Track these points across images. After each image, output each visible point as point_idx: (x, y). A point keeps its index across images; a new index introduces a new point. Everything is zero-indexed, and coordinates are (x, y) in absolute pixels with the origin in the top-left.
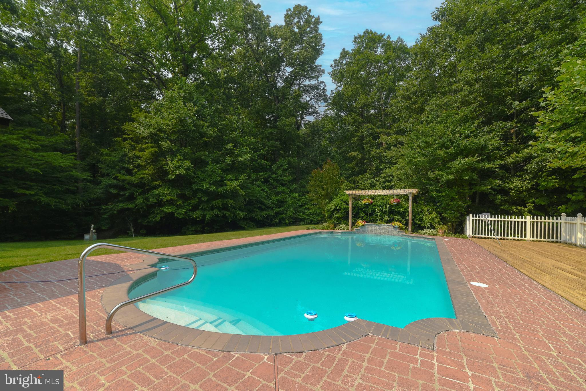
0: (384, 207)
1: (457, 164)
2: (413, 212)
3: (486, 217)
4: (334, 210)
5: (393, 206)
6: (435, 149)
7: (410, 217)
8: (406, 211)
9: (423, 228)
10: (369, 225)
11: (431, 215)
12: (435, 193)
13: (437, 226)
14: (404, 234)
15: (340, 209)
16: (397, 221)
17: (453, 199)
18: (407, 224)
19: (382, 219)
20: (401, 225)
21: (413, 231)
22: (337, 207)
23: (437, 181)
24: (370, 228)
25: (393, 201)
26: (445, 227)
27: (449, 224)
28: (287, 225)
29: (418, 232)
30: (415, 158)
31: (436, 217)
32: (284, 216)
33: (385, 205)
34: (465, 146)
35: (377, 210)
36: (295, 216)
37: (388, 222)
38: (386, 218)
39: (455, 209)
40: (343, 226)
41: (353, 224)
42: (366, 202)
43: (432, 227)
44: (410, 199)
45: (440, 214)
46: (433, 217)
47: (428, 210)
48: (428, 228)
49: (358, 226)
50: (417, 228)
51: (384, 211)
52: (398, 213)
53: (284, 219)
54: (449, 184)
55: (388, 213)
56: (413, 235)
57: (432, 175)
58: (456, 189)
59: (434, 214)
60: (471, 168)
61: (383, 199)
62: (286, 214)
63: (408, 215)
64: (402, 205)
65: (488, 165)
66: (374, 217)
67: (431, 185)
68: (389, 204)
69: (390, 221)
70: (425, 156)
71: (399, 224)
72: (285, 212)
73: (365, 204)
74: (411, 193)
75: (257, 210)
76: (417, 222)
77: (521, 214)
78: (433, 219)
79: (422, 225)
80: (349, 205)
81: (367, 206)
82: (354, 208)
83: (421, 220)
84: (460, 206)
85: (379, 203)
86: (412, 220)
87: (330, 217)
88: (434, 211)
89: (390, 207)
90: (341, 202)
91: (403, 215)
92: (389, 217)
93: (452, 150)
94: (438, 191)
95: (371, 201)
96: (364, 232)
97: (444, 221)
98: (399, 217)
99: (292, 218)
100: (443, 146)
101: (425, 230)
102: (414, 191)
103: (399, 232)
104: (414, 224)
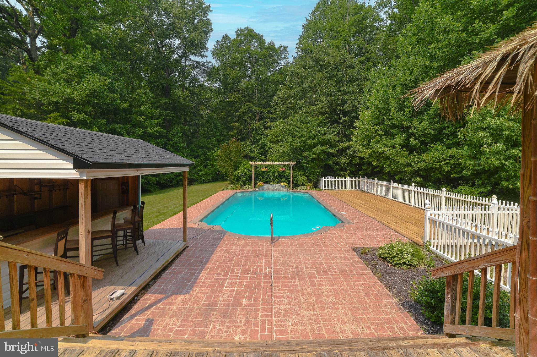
0: (276, 173)
1: (318, 149)
2: (293, 176)
3: (330, 178)
4: (240, 175)
5: (281, 172)
6: (306, 140)
7: (291, 179)
8: (289, 175)
9: (298, 186)
10: (266, 185)
11: (302, 177)
12: (305, 165)
13: (306, 184)
14: (288, 190)
15: (245, 175)
16: (283, 182)
17: (314, 168)
18: (289, 183)
19: (274, 181)
20: (286, 184)
21: (293, 188)
22: (242, 173)
24: (267, 187)
25: (281, 169)
26: (310, 185)
27: (312, 183)
29: (296, 188)
30: (294, 143)
34: (322, 140)
35: (271, 174)
38: (277, 180)
39: (315, 174)
40: (247, 186)
41: (255, 185)
42: (263, 169)
43: (304, 185)
44: (292, 168)
45: (307, 176)
47: (301, 174)
48: (302, 186)
49: (259, 186)
50: (296, 185)
51: (275, 176)
52: (284, 177)
54: (313, 160)
55: (277, 177)
56: (293, 190)
57: (304, 154)
58: (316, 162)
59: (304, 177)
60: (324, 152)
61: (274, 168)
64: (286, 172)
65: (332, 150)
66: (267, 179)
67: (302, 160)
68: (278, 171)
69: (279, 182)
70: (300, 142)
73: (262, 171)
76: (295, 182)
77: (344, 176)
78: (304, 180)
79: (298, 184)
80: (252, 172)
81: (264, 173)
82: (255, 174)
83: (297, 181)
84: (318, 172)
85: (272, 170)
87: (237, 181)
88: (304, 175)
89: (279, 173)
90: (245, 170)
91: (287, 178)
93: (315, 141)
94: (306, 163)
95: (267, 169)
96: (264, 190)
97: (309, 181)
98: (285, 179)
100: (310, 138)
101: (300, 187)
102: (294, 163)
103: (285, 189)
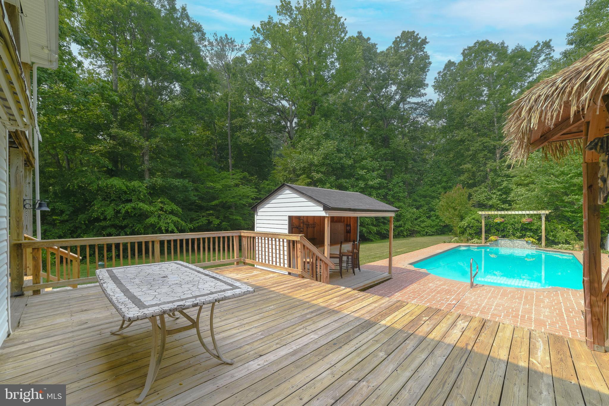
0: (516, 225)
2: (546, 229)
4: (467, 227)
5: (525, 224)
7: (543, 234)
8: (539, 229)
9: (557, 244)
10: (501, 240)
11: (565, 232)
12: (570, 213)
13: (572, 242)
14: (538, 248)
15: (472, 227)
16: (529, 237)
18: (540, 239)
19: (514, 235)
20: (534, 240)
21: (547, 246)
22: (469, 225)
23: (572, 203)
24: (503, 242)
25: (525, 220)
26: (582, 243)
28: (404, 237)
29: (552, 247)
30: (548, 185)
31: (571, 234)
32: (402, 228)
33: (517, 223)
35: (509, 227)
36: (412, 229)
37: (520, 238)
38: (518, 234)
40: (475, 240)
41: (486, 239)
42: (498, 220)
43: (567, 243)
44: (543, 219)
45: (575, 231)
46: (568, 233)
47: (562, 228)
48: (563, 243)
49: (491, 241)
50: (551, 242)
51: (516, 228)
52: (531, 230)
53: (402, 231)
55: (519, 230)
56: (548, 249)
57: (566, 199)
59: (569, 232)
61: (514, 218)
62: (404, 227)
63: (541, 232)
64: (534, 224)
66: (505, 233)
67: (565, 207)
68: (521, 223)
69: (522, 237)
71: (532, 239)
72: (403, 225)
73: (496, 223)
74: (544, 214)
75: (382, 224)
76: (551, 238)
78: (568, 236)
79: (556, 241)
80: (481, 223)
81: (499, 224)
82: (486, 225)
83: (554, 236)
85: (511, 222)
86: (546, 236)
87: (463, 233)
88: (568, 228)
89: (522, 225)
90: (473, 221)
91: (536, 232)
92: (521, 233)
94: (573, 212)
95: (502, 220)
96: (497, 245)
97: (580, 237)
98: (532, 234)
99: (409, 231)
101: (560, 246)
102: (547, 212)
103: (532, 246)
104: (547, 239)
